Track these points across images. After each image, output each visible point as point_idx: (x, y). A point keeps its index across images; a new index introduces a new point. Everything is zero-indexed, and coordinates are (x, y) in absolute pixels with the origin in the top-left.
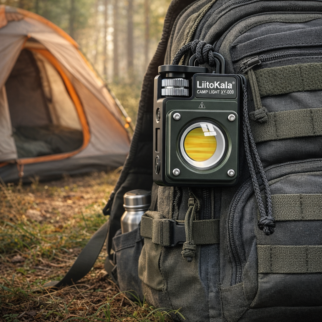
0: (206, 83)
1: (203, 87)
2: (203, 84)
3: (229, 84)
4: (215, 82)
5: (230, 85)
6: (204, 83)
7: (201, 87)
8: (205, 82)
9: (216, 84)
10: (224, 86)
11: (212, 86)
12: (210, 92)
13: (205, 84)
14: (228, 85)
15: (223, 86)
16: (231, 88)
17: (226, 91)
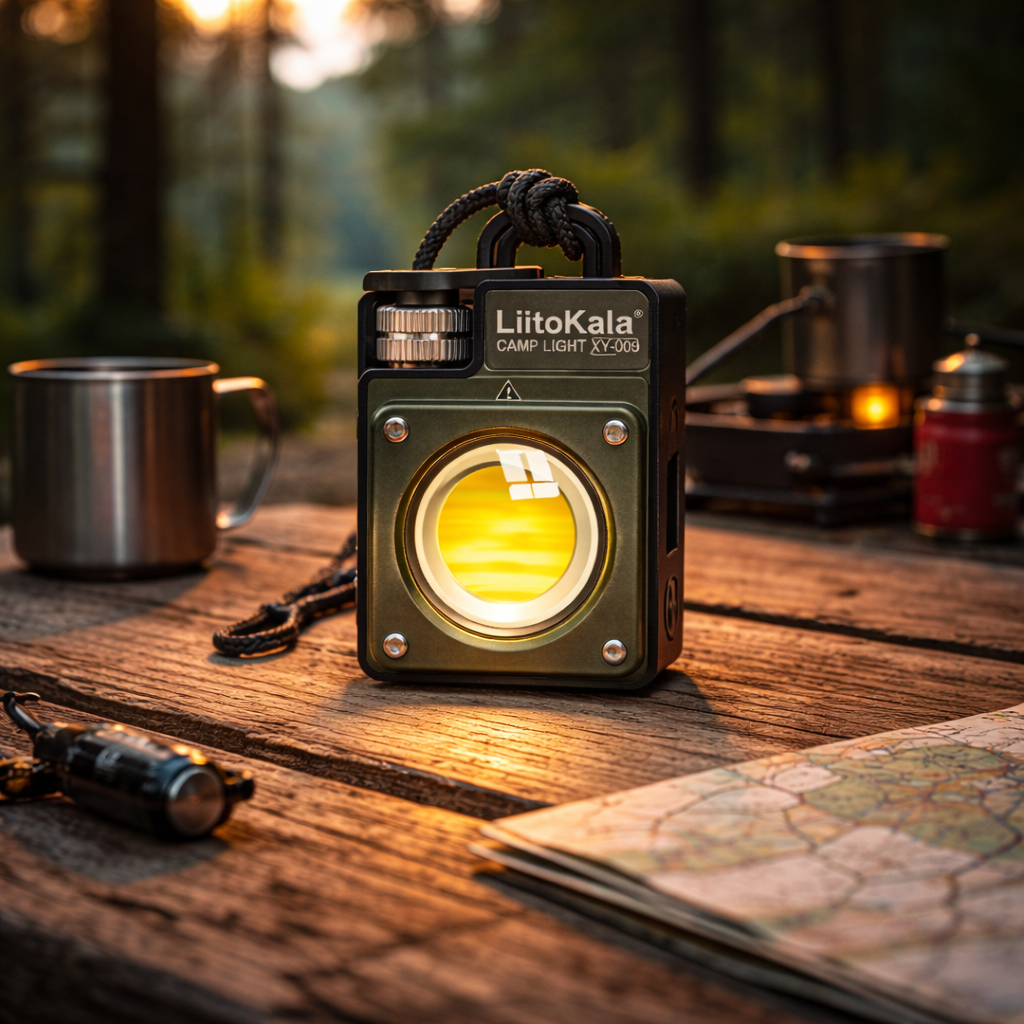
0: (532, 315)
1: (519, 331)
2: (519, 320)
3: (619, 319)
4: (568, 313)
5: (624, 321)
6: (524, 316)
7: (512, 331)
8: (528, 313)
9: (571, 320)
10: (601, 324)
11: (554, 325)
12: (549, 346)
13: (528, 320)
14: (615, 324)
15: (597, 326)
16: (629, 331)
17: (612, 343)
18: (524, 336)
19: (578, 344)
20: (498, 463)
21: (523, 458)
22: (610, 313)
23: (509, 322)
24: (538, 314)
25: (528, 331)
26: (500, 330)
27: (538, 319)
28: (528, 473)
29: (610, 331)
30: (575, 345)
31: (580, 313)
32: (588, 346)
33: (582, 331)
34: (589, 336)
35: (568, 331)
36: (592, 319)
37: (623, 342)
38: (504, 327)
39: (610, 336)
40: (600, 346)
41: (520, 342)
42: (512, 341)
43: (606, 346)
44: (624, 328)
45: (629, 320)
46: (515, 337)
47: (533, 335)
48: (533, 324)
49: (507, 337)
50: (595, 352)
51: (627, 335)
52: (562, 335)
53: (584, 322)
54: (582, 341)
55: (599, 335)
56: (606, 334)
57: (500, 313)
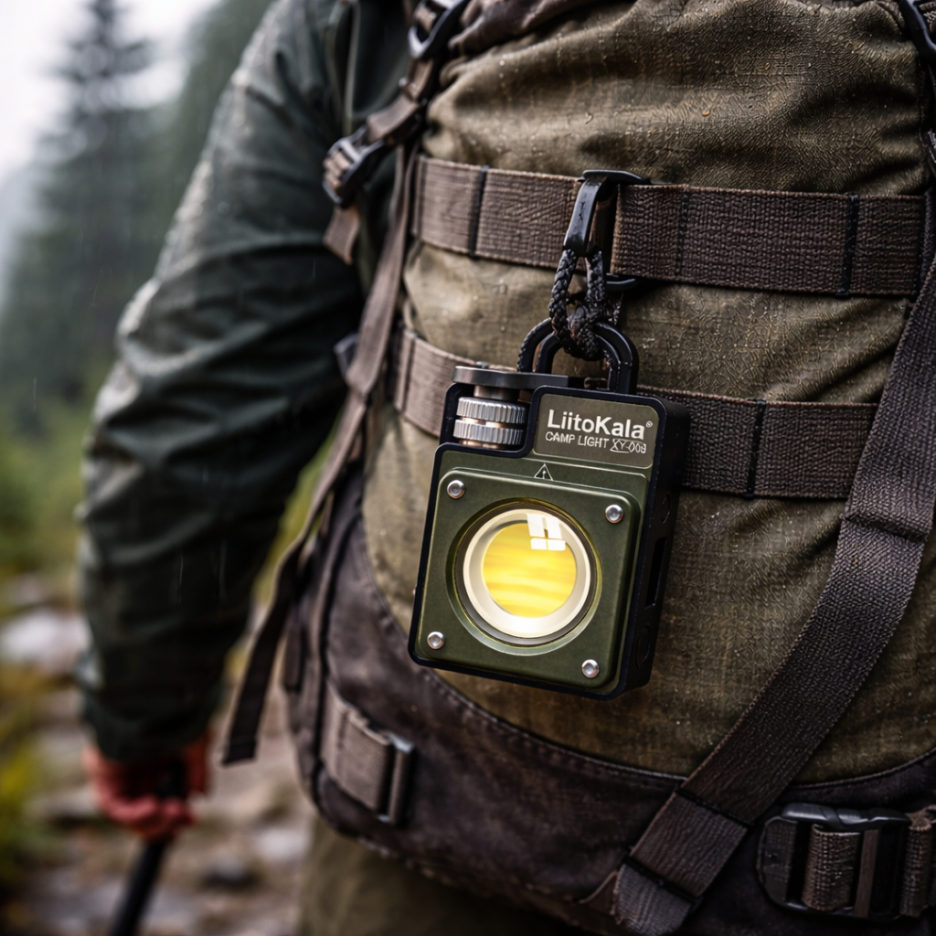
18: (565, 432)
19: (603, 442)
20: (526, 522)
21: (544, 520)
22: (629, 422)
23: (557, 420)
24: (578, 416)
25: (569, 428)
26: (550, 425)
27: (578, 420)
28: (546, 531)
29: (627, 435)
30: (600, 443)
31: (608, 419)
32: (610, 444)
33: (607, 432)
34: (611, 437)
35: (597, 431)
36: (615, 424)
37: (636, 444)
38: (554, 423)
39: (627, 438)
40: (619, 445)
41: (562, 435)
42: (557, 434)
43: (623, 445)
44: (637, 434)
45: (642, 428)
46: (560, 431)
47: (572, 431)
48: (573, 422)
49: (554, 430)
50: (614, 449)
51: (639, 440)
52: (593, 434)
53: (609, 425)
54: (606, 440)
55: (619, 437)
56: (624, 437)
57: (552, 412)
